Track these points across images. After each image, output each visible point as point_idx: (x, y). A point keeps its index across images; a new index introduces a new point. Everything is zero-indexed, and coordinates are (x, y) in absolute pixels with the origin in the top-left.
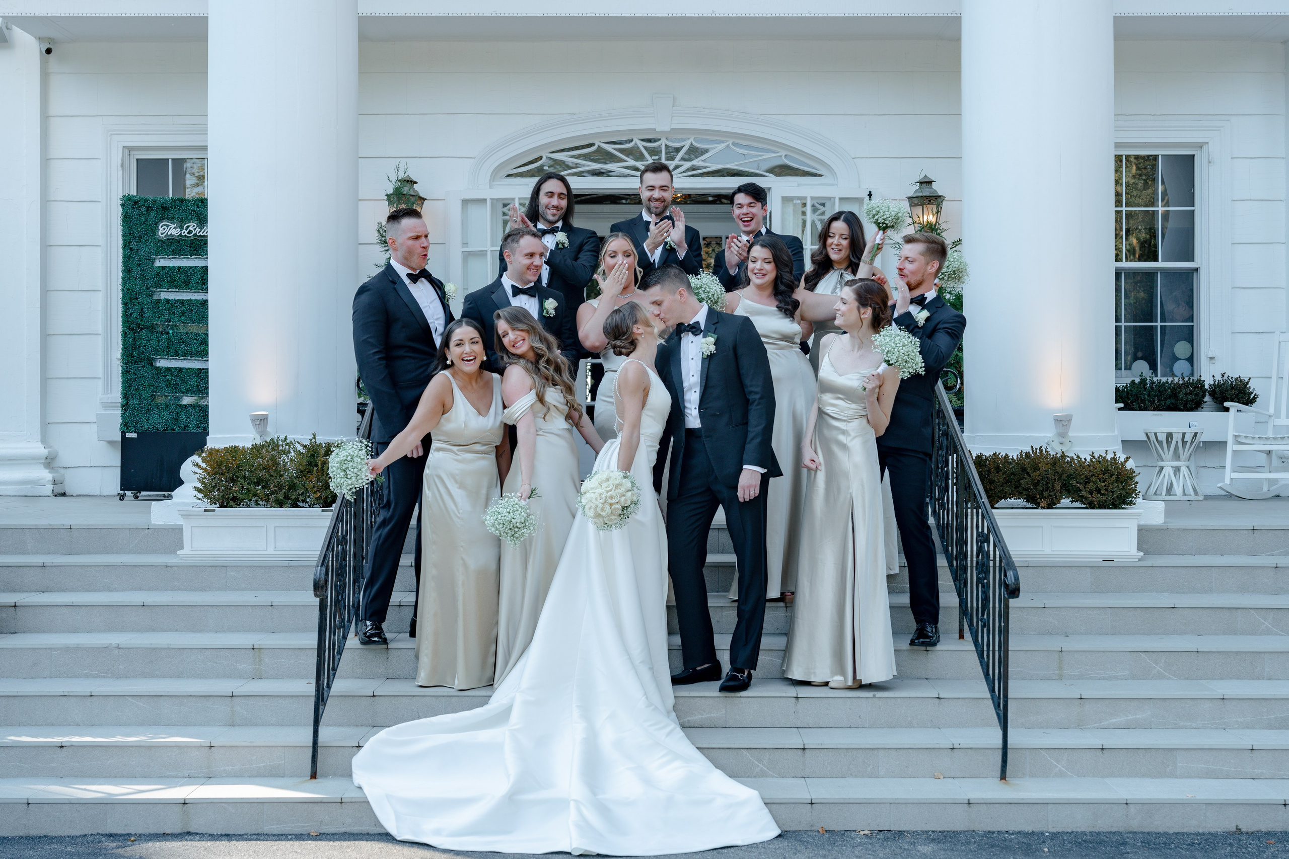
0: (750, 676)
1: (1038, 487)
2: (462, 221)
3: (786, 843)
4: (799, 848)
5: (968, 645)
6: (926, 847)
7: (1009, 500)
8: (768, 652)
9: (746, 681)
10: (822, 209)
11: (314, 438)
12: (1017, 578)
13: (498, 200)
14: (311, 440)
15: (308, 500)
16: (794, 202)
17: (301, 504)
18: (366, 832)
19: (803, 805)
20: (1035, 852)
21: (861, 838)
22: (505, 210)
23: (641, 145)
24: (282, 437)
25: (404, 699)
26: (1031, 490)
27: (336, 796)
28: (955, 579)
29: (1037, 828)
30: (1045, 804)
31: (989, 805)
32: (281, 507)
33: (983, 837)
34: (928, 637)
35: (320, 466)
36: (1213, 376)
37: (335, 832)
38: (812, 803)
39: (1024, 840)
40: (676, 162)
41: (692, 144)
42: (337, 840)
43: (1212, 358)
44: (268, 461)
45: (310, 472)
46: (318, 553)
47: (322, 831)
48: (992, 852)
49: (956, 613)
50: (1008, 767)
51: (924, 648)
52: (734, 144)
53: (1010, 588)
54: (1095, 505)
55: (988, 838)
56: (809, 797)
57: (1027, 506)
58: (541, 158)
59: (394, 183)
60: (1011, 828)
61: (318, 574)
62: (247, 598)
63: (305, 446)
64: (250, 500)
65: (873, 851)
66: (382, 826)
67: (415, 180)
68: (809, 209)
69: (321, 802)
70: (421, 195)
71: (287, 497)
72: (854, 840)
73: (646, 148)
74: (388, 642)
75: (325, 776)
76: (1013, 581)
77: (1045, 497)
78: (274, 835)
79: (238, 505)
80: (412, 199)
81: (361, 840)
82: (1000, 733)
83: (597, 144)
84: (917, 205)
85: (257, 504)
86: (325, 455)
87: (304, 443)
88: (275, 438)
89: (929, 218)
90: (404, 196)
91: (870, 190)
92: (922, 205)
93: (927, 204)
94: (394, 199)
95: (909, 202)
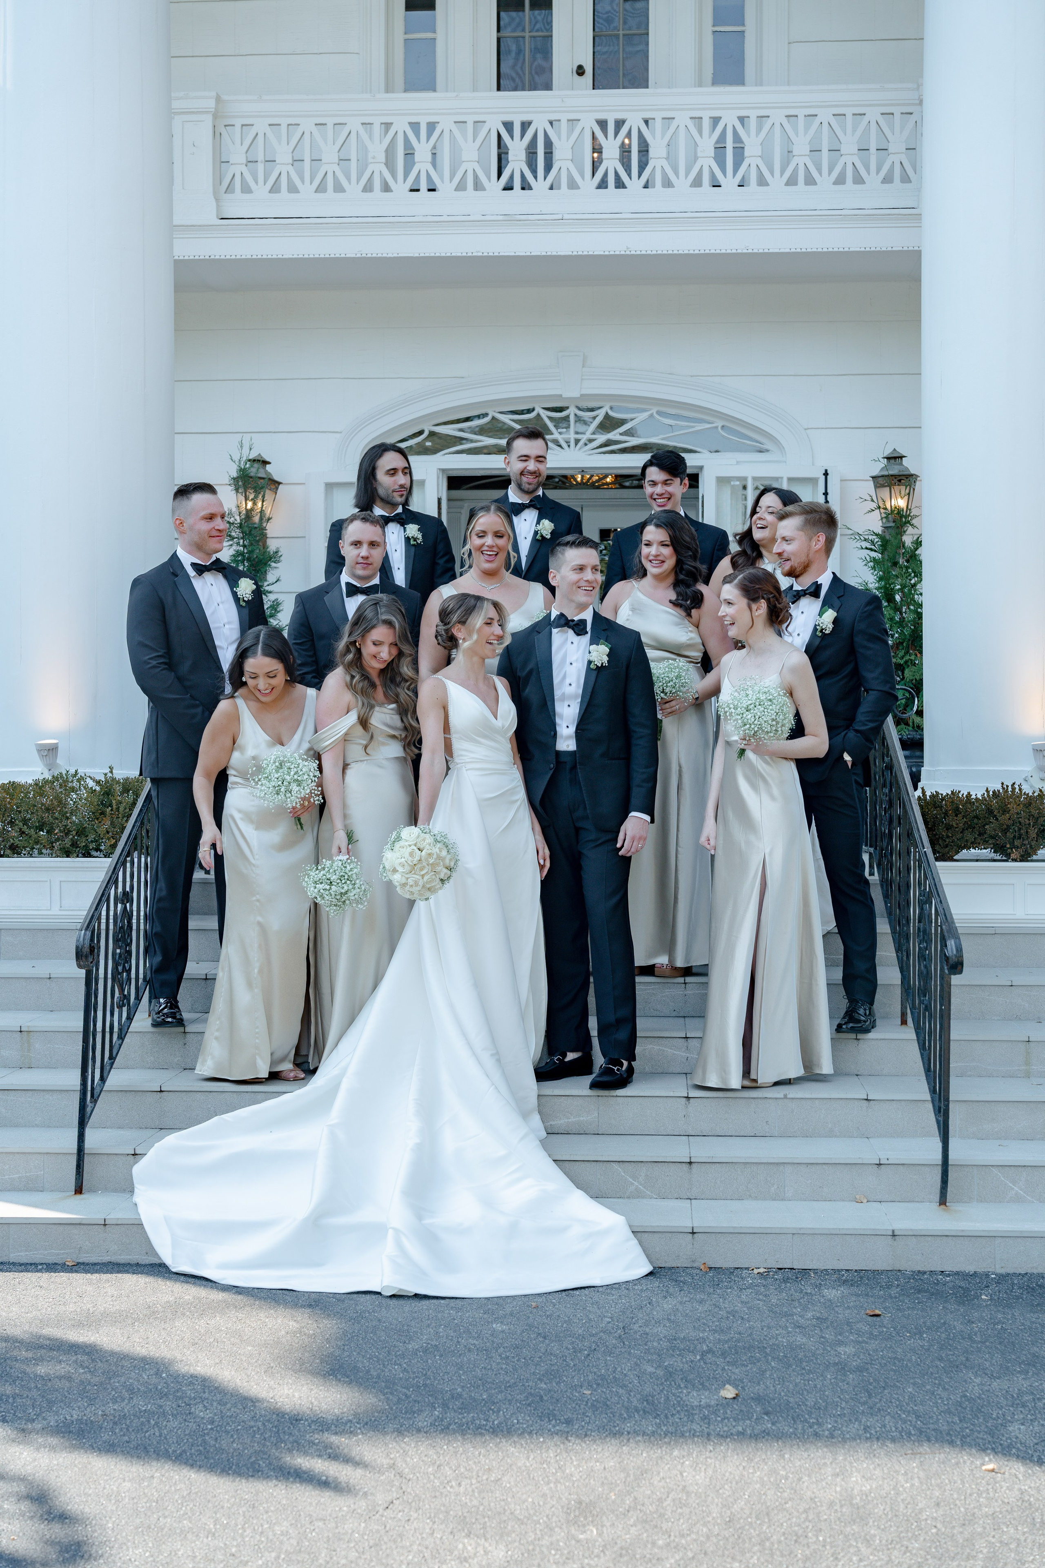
0: (631, 1070)
1: (1008, 834)
2: (326, 509)
3: (657, 1284)
4: (671, 1290)
5: (909, 1033)
6: (834, 1291)
7: (972, 850)
8: (657, 1040)
9: (625, 1076)
11: (111, 772)
12: (959, 950)
14: (106, 774)
15: (102, 848)
16: (733, 482)
17: (94, 853)
18: (136, 1262)
19: (681, 1235)
20: (973, 1300)
21: (752, 1279)
23: (545, 415)
24: (72, 771)
25: (198, 1095)
26: (1000, 837)
27: (97, 1216)
28: (898, 950)
29: (981, 1268)
30: (991, 1237)
31: (919, 1238)
32: (68, 856)
33: (910, 1279)
34: (859, 1021)
35: (114, 807)
37: (96, 1261)
38: (693, 1233)
39: (962, 1284)
40: (588, 435)
41: (608, 413)
42: (96, 1272)
44: (52, 800)
46: (85, 913)
47: (81, 1261)
48: (918, 1298)
49: (898, 991)
50: (950, 1188)
51: (853, 1036)
52: (659, 413)
53: (951, 962)
55: (917, 1280)
56: (689, 1224)
57: (996, 858)
58: (422, 432)
59: (237, 462)
60: (949, 1267)
61: (82, 939)
62: (23, 968)
63: (98, 782)
64: (33, 848)
65: (765, 1296)
66: (157, 1254)
67: (267, 457)
69: (80, 1224)
70: (276, 478)
71: (74, 844)
72: (743, 1281)
73: (550, 419)
74: (186, 1024)
75: (93, 1191)
76: (955, 952)
77: (1018, 847)
78: (21, 1265)
79: (19, 854)
80: (261, 480)
81: (127, 1272)
82: (939, 1145)
83: (491, 414)
84: (883, 486)
85: (40, 853)
86: (122, 793)
87: (98, 778)
88: (64, 772)
89: (899, 502)
90: (252, 479)
91: (826, 468)
92: (891, 486)
93: (898, 484)
94: (240, 483)
95: (875, 482)
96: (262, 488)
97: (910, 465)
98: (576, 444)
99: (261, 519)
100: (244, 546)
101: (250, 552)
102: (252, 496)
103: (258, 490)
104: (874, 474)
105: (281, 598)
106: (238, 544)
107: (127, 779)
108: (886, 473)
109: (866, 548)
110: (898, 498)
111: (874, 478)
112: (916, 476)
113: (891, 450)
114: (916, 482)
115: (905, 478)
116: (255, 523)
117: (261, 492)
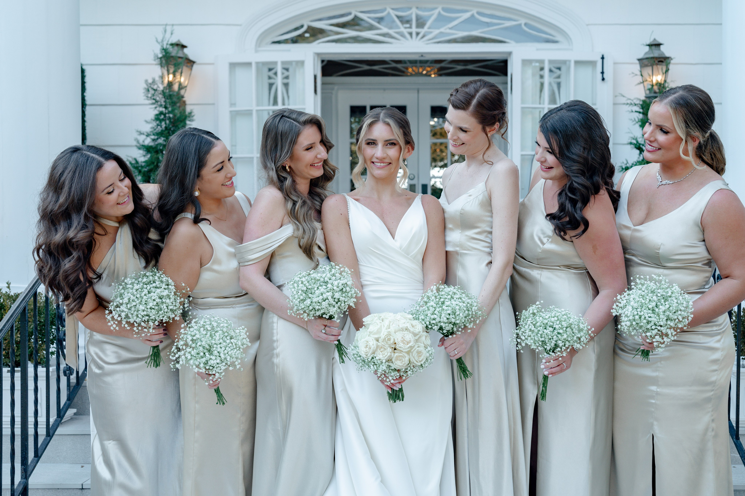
2: (230, 82)
10: (558, 71)
13: (263, 64)
16: (533, 64)
22: (271, 74)
23: (393, 13)
40: (426, 29)
41: (439, 13)
52: (479, 13)
58: (302, 26)
59: (161, 44)
67: (185, 44)
68: (546, 72)
70: (192, 58)
73: (398, 17)
80: (180, 60)
83: (354, 13)
84: (646, 66)
89: (658, 78)
90: (172, 59)
91: (603, 53)
92: (652, 65)
93: (657, 64)
94: (164, 62)
95: (640, 63)
96: (181, 65)
97: (666, 50)
98: (417, 37)
99: (180, 89)
100: (166, 108)
101: (170, 113)
102: (171, 71)
103: (177, 66)
106: (161, 106)
108: (651, 55)
109: (636, 112)
110: (659, 74)
111: (639, 60)
112: (670, 59)
113: (652, 40)
114: (669, 63)
115: (662, 60)
116: (174, 91)
117: (179, 69)
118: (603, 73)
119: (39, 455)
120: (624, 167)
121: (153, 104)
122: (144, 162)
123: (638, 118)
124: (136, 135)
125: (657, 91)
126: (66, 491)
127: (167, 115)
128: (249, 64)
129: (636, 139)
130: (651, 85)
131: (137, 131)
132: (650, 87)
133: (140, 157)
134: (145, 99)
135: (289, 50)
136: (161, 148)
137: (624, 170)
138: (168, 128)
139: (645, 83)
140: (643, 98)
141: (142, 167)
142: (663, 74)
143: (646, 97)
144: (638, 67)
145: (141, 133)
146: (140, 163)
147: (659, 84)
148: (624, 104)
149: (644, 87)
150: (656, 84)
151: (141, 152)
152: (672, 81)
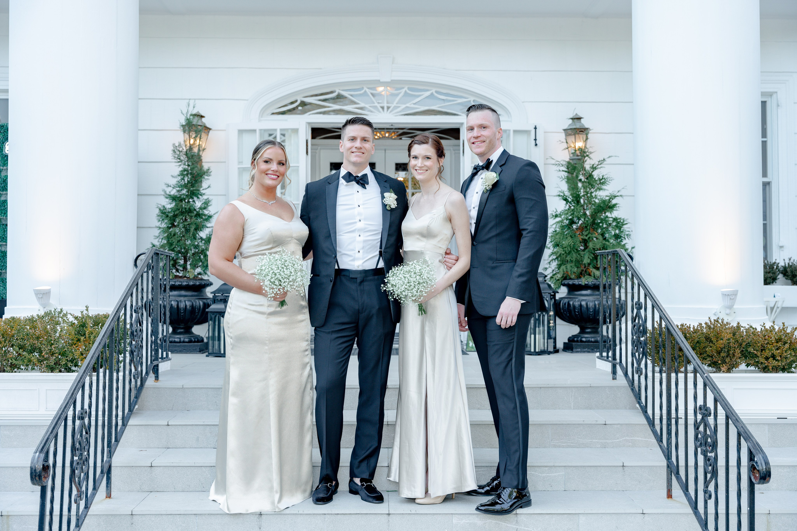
1: (721, 354)
2: (239, 145)
11: (87, 310)
12: (767, 463)
13: (265, 130)
14: (82, 312)
17: (73, 368)
23: (369, 92)
24: (59, 310)
26: (715, 357)
32: (51, 372)
35: (87, 336)
36: (784, 260)
40: (394, 104)
41: (407, 91)
43: (781, 247)
44: (41, 331)
45: (79, 340)
52: (436, 92)
54: (769, 369)
58: (296, 101)
59: (185, 115)
63: (76, 318)
64: (26, 366)
67: (202, 114)
70: (208, 126)
71: (57, 363)
73: (373, 94)
76: (764, 466)
77: (726, 363)
80: (199, 127)
83: (338, 91)
84: (570, 135)
85: (33, 369)
86: (94, 325)
87: (76, 315)
88: (53, 310)
89: (580, 144)
90: (193, 126)
91: (536, 125)
92: (575, 134)
93: (578, 134)
94: (187, 128)
95: (565, 133)
96: (200, 131)
97: (585, 123)
98: (387, 111)
99: (199, 150)
100: (188, 165)
101: (192, 169)
102: (194, 136)
103: (198, 132)
104: (565, 128)
105: (211, 198)
106: (185, 164)
107: (99, 314)
108: (574, 127)
109: (563, 171)
110: (581, 141)
111: (564, 130)
112: (589, 129)
113: (574, 114)
114: (588, 133)
115: (584, 131)
116: (195, 153)
117: (199, 134)
118: (535, 140)
119: (118, 440)
120: (554, 215)
121: (179, 162)
122: (171, 208)
123: (564, 175)
124: (165, 187)
125: (579, 154)
126: (139, 468)
127: (190, 171)
128: (255, 131)
129: (563, 192)
130: (574, 150)
131: (166, 184)
132: (573, 151)
133: (167, 204)
134: (172, 159)
135: (286, 120)
136: (184, 197)
137: (554, 217)
138: (190, 182)
139: (570, 149)
140: (568, 160)
141: (169, 212)
142: (584, 141)
143: (570, 159)
144: (563, 135)
145: (168, 186)
146: (167, 209)
147: (580, 149)
148: (554, 164)
149: (569, 151)
150: (579, 150)
151: (167, 200)
152: (590, 147)
